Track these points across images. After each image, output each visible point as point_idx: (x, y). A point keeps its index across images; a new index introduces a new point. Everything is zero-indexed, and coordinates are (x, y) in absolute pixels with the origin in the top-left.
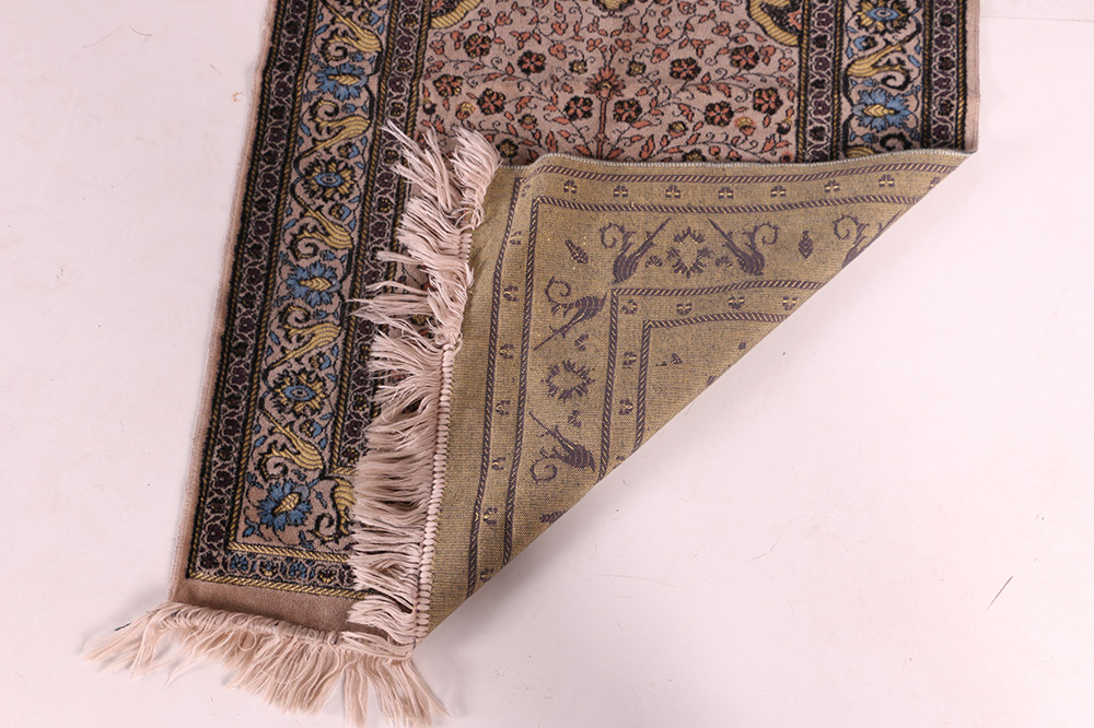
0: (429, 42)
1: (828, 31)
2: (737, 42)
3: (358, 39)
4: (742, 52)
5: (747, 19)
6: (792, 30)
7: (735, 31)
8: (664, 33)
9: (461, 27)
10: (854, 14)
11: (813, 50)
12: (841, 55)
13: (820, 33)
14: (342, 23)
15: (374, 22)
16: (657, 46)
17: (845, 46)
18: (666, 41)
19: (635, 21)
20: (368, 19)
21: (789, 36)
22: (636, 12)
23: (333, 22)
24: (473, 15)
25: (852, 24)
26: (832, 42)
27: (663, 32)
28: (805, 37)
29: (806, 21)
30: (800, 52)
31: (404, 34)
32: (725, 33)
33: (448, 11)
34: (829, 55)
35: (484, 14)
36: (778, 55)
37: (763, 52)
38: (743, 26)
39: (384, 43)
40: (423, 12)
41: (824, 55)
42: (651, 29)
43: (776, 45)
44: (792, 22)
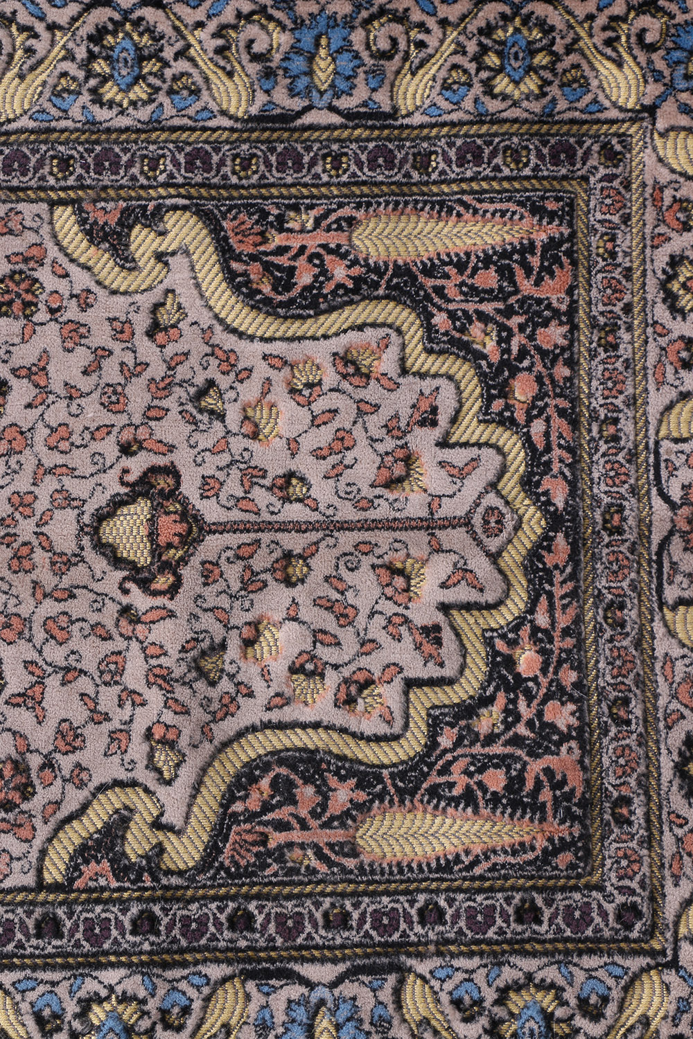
0: (21, 207)
1: (73, 939)
2: (42, 768)
3: (22, 77)
4: (20, 779)
5: (92, 786)
6: (74, 869)
7: (66, 763)
8: (56, 632)
9: (54, 262)
10: (111, 989)
11: (29, 914)
12: (23, 967)
13: (68, 924)
14: (53, 43)
15: (57, 101)
16: (27, 621)
17: (41, 975)
18: (40, 635)
19: (77, 574)
20: (64, 90)
21: (62, 867)
22: (99, 575)
23: (52, 27)
24: (81, 279)
25: (90, 986)
26: (50, 950)
27: (57, 630)
28: (62, 897)
29: (96, 896)
30: (24, 889)
31: (33, 160)
32: (61, 744)
33: (89, 233)
34: (20, 946)
35: (84, 300)
36: (17, 848)
37: (22, 819)
38: (79, 775)
39: (13, 126)
40: (82, 187)
41: (19, 936)
42: (60, 607)
43: (37, 843)
44: (90, 869)
